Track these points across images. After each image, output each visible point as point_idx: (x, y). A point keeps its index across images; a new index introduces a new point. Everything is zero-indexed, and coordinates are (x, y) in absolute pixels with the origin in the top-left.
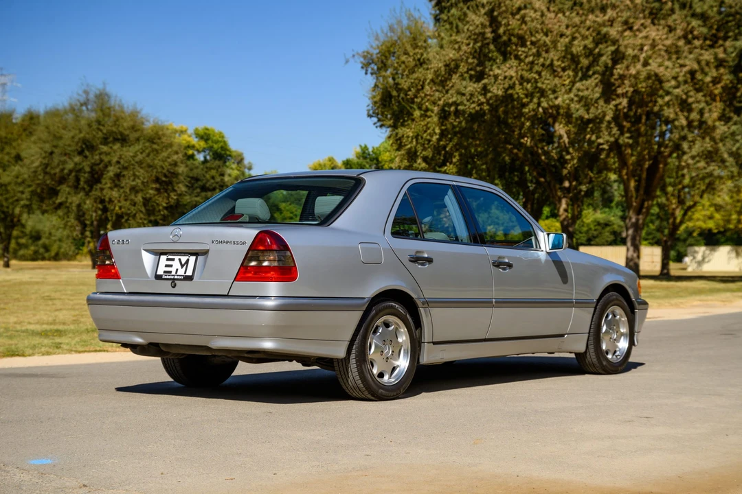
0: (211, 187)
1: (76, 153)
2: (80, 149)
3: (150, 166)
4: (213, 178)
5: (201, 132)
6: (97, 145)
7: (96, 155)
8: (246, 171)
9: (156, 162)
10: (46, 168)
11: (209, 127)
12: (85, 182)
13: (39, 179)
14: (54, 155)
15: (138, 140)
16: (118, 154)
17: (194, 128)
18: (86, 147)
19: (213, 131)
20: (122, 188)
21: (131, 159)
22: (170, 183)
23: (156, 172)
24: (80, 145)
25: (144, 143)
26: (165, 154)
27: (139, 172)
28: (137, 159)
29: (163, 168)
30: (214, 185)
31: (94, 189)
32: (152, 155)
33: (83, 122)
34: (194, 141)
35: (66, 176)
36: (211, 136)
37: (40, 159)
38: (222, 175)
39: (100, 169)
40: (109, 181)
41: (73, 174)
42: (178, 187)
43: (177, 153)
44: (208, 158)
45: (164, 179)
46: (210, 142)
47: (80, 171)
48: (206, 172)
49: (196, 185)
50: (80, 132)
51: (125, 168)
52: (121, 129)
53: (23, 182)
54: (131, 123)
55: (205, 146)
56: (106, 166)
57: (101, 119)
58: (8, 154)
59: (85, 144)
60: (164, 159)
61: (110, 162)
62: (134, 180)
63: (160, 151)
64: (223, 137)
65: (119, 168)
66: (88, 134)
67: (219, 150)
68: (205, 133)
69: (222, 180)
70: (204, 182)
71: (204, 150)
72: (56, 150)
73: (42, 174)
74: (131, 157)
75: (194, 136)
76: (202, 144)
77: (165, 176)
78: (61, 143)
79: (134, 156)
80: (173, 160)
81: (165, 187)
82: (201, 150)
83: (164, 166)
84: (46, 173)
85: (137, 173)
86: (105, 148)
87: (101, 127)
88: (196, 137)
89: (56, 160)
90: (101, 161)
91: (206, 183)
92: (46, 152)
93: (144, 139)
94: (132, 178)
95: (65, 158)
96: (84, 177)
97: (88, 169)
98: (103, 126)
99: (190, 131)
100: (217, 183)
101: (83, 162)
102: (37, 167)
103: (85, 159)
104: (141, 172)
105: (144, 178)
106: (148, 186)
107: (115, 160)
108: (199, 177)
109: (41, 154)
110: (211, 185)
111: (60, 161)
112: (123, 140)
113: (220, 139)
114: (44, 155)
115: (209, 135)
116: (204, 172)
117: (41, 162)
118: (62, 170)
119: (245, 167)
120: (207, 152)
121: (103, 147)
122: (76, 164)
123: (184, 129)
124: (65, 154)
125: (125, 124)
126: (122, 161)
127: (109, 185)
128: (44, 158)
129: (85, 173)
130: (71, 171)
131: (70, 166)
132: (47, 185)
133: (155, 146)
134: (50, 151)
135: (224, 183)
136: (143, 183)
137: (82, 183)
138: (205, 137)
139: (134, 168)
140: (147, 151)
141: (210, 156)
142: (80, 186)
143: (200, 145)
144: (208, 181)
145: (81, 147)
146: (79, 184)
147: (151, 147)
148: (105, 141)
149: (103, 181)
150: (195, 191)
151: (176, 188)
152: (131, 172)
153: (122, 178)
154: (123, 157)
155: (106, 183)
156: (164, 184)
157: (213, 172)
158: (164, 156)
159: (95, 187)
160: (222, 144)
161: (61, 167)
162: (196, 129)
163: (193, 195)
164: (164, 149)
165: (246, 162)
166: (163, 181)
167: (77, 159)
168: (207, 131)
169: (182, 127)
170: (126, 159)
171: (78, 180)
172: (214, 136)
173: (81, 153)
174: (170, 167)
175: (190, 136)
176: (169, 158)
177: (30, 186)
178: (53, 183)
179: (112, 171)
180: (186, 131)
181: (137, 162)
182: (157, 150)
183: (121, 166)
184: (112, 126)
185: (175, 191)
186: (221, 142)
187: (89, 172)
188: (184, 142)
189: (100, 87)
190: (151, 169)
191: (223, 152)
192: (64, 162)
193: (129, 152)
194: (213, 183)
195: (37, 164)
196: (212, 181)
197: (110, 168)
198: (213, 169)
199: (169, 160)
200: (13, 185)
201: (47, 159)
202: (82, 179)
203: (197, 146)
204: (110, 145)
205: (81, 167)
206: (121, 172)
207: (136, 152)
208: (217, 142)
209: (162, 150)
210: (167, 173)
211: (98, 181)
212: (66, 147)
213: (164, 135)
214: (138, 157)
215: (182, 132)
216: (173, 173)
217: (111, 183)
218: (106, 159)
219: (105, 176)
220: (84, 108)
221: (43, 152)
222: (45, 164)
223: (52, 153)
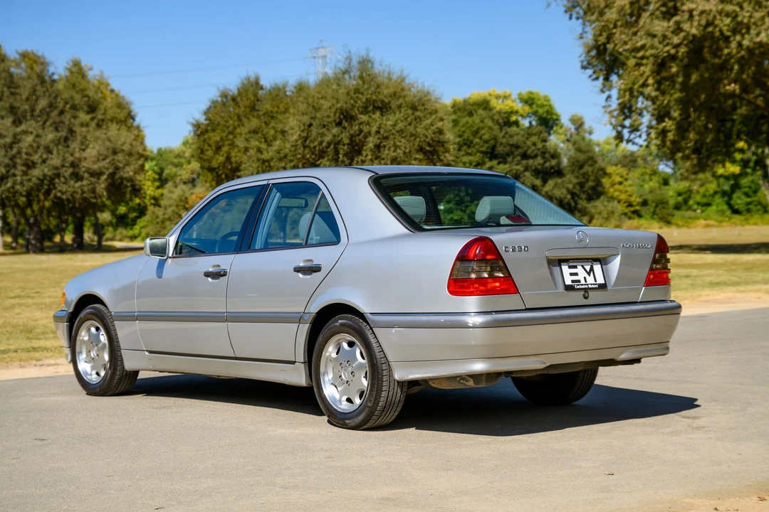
0: (533, 155)
1: (334, 124)
2: (338, 120)
3: (412, 135)
4: (534, 144)
5: (525, 97)
6: (356, 115)
7: (356, 126)
8: (587, 135)
9: (419, 130)
10: (305, 141)
11: (533, 90)
12: (345, 155)
13: (299, 154)
14: (312, 128)
15: (400, 107)
16: (378, 123)
17: (518, 92)
18: (346, 117)
19: (538, 94)
20: (383, 159)
21: (390, 128)
22: (434, 152)
23: (420, 141)
24: (337, 115)
25: (406, 110)
26: (428, 121)
27: (401, 142)
28: (397, 128)
29: (426, 137)
30: (535, 152)
31: (355, 162)
32: (414, 123)
33: (342, 91)
34: (519, 106)
35: (325, 149)
36: (536, 100)
37: (298, 133)
38: (545, 141)
39: (360, 140)
40: (369, 153)
41: (332, 147)
42: (445, 157)
43: (442, 120)
44: (534, 123)
45: (428, 148)
46: (534, 106)
47: (339, 143)
48: (527, 139)
49: (516, 153)
50: (338, 102)
51: (387, 138)
52: (381, 97)
53: (285, 157)
54: (392, 90)
55: (530, 111)
56: (366, 137)
57: (361, 88)
58: (274, 128)
59: (342, 114)
60: (427, 127)
61: (369, 133)
62: (394, 151)
63: (423, 119)
64: (549, 100)
65: (379, 138)
66: (346, 103)
67: (545, 115)
68: (530, 98)
69: (544, 146)
70: (525, 149)
71: (528, 115)
72: (314, 123)
73: (302, 148)
74: (391, 126)
75: (518, 101)
76: (527, 108)
77: (429, 145)
78: (318, 115)
79: (395, 125)
80: (437, 128)
81: (431, 157)
82: (525, 115)
83: (427, 134)
84: (305, 147)
85: (398, 143)
86: (364, 118)
87: (360, 96)
88: (521, 102)
89: (314, 132)
90: (361, 131)
91: (527, 150)
92: (304, 125)
93: (407, 106)
94: (392, 149)
95: (324, 130)
96: (343, 149)
97: (346, 141)
98: (362, 94)
99: (514, 96)
100: (539, 149)
101: (342, 133)
102: (296, 141)
103: (344, 130)
104: (402, 143)
105: (406, 148)
106: (411, 157)
107: (374, 129)
108: (519, 144)
109: (300, 127)
110: (532, 152)
111: (319, 134)
112: (383, 108)
113: (546, 103)
114: (302, 128)
115: (533, 99)
116: (524, 139)
117: (300, 135)
118: (321, 143)
119: (585, 131)
120: (533, 117)
121: (362, 116)
122: (334, 136)
123: (507, 94)
124: (324, 126)
125: (385, 92)
126: (382, 131)
127: (369, 157)
128: (303, 131)
129: (344, 145)
130: (329, 144)
131: (328, 138)
132: (308, 160)
133: (418, 114)
134: (308, 123)
135: (546, 149)
136: (404, 153)
137: (341, 156)
138: (530, 102)
139: (395, 138)
140: (409, 119)
141: (536, 121)
142: (340, 160)
143: (524, 110)
144: (529, 148)
145: (340, 117)
146: (339, 158)
147: (413, 114)
148: (365, 111)
149: (364, 153)
150: (516, 159)
151: (442, 158)
152: (392, 143)
153: (382, 149)
154: (383, 126)
155: (367, 155)
156: (428, 154)
157: (534, 139)
158: (427, 124)
159: (356, 159)
160: (546, 108)
161: (319, 139)
162: (520, 94)
163: (513, 164)
164: (428, 116)
165: (586, 126)
166: (428, 151)
167: (335, 130)
168: (531, 95)
169: (505, 92)
170: (386, 128)
171: (337, 152)
172: (539, 100)
173: (339, 124)
174: (433, 136)
175: (514, 101)
176: (432, 125)
177: (291, 161)
178: (313, 156)
179: (371, 142)
180: (509, 96)
181: (398, 132)
182: (419, 118)
183: (381, 137)
184: (371, 94)
185: (441, 161)
186: (546, 105)
187: (348, 144)
188: (507, 108)
189: (363, 53)
190: (413, 138)
191: (549, 117)
192: (323, 135)
193: (389, 121)
194: (534, 150)
195: (295, 137)
196: (533, 148)
197: (370, 139)
198: (535, 135)
199: (433, 128)
200: (275, 160)
201: (306, 132)
202: (341, 152)
203: (521, 111)
204: (371, 114)
205: (340, 138)
206: (381, 143)
207: (397, 120)
208: (542, 106)
209: (425, 117)
210: (431, 142)
211: (359, 153)
212: (324, 119)
213: (429, 100)
214: (399, 125)
215: (506, 97)
216: (439, 142)
217: (372, 155)
218: (366, 129)
219: (365, 148)
220: (347, 76)
221: (302, 125)
222: (304, 137)
223: (311, 125)
